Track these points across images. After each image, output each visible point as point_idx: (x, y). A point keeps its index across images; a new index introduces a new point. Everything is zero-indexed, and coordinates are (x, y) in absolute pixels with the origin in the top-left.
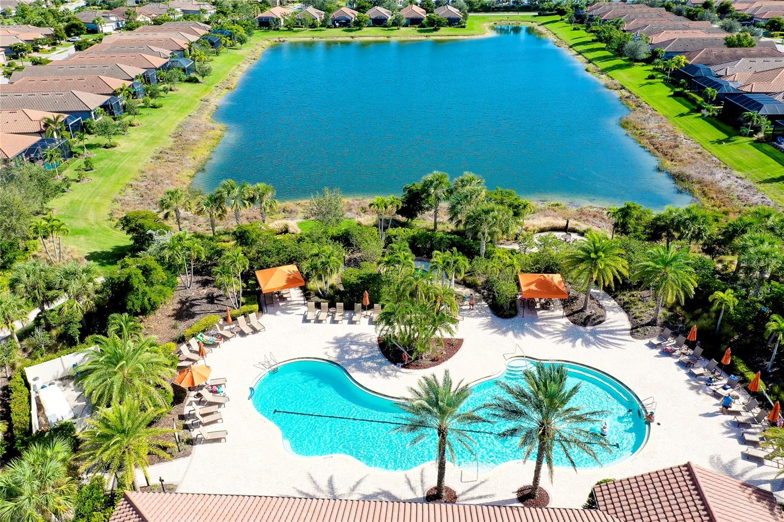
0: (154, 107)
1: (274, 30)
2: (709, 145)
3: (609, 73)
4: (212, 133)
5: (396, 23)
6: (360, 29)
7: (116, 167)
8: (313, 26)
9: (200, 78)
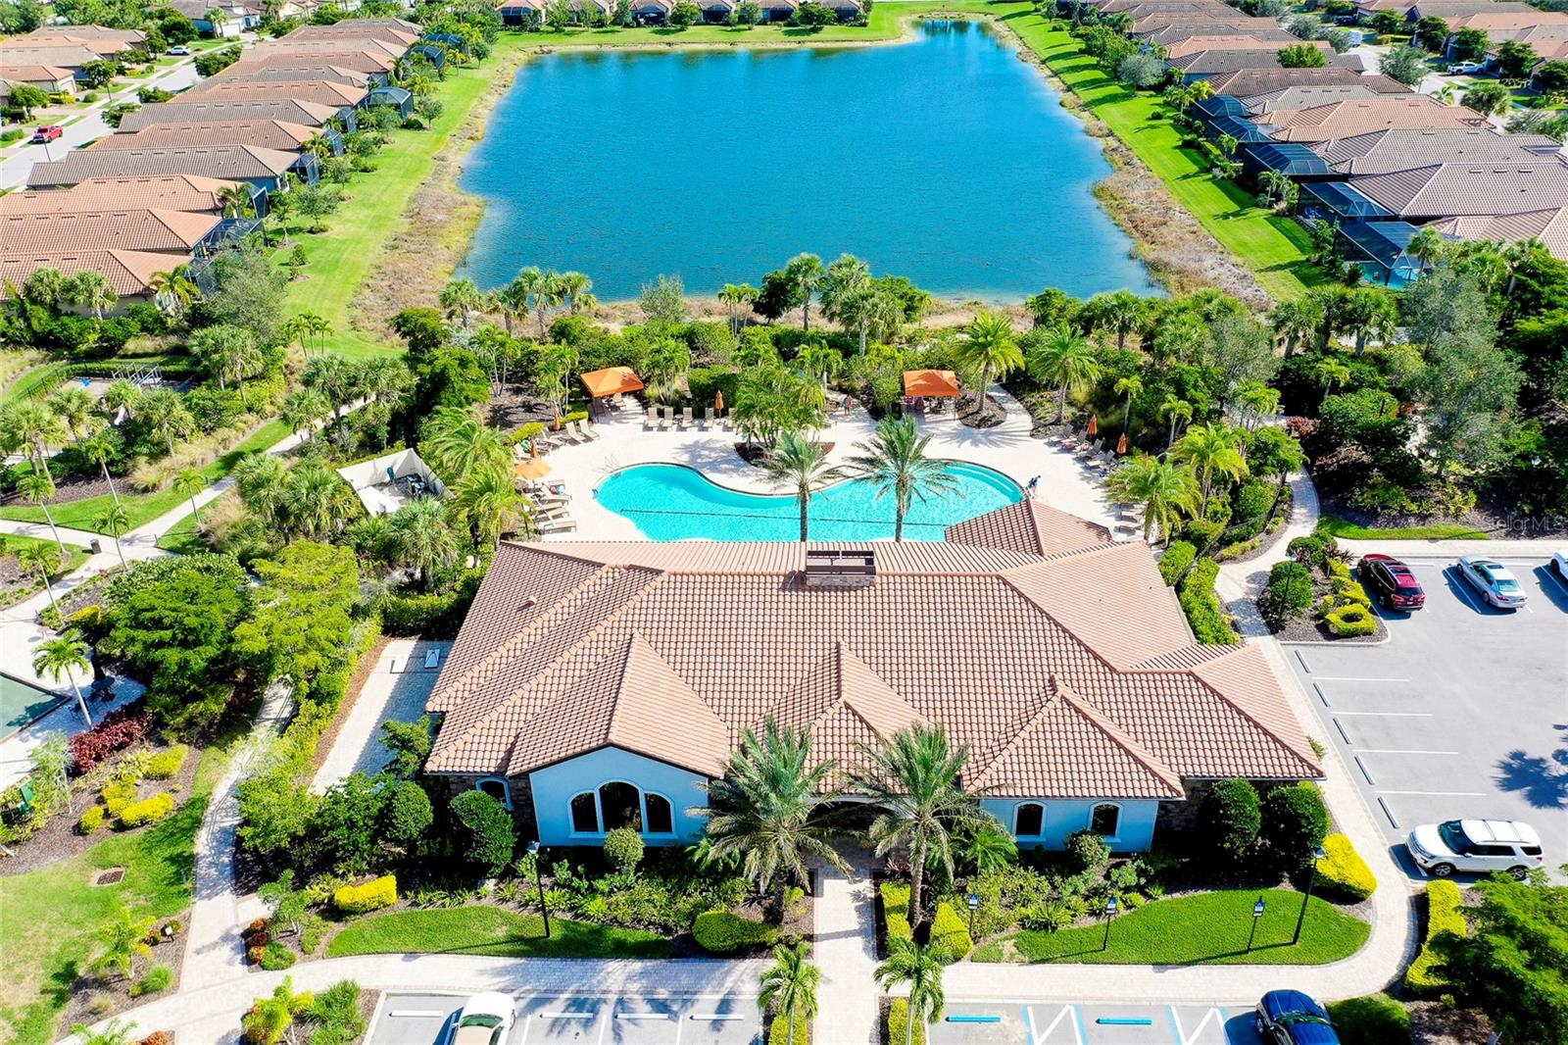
0: (365, 170)
1: (531, 31)
2: (1210, 221)
3: (1095, 109)
4: (464, 210)
5: (746, 18)
6: (682, 30)
7: (338, 261)
8: (600, 23)
9: (425, 122)
